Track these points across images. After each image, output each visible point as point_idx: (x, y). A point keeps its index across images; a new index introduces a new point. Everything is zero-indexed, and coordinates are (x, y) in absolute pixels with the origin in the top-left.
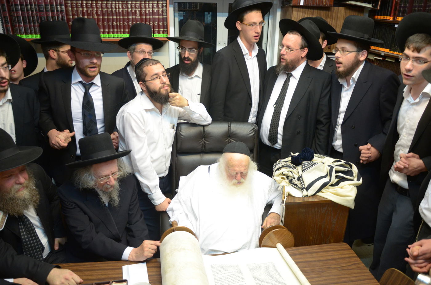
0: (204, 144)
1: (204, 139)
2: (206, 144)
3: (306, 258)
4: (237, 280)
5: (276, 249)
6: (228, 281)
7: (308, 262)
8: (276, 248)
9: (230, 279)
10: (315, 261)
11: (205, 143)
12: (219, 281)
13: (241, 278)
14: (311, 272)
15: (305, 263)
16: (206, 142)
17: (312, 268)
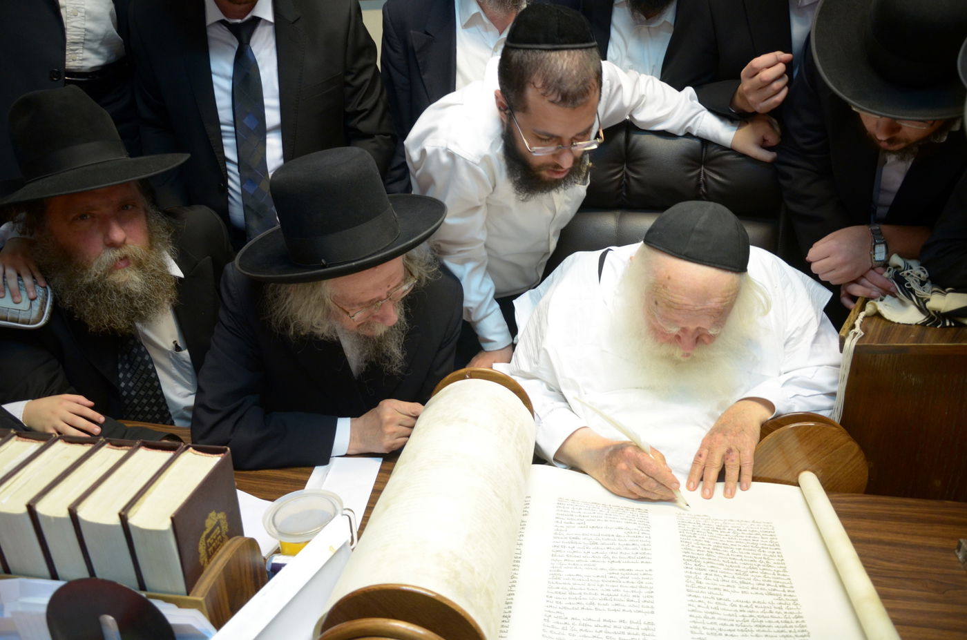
0: (625, 179)
1: (628, 167)
2: (632, 181)
3: (899, 533)
4: (626, 556)
5: (797, 488)
6: (595, 551)
7: (903, 545)
8: (799, 486)
9: (606, 546)
10: (931, 548)
11: (628, 177)
12: (567, 545)
13: (639, 551)
14: (907, 579)
15: (887, 547)
16: (630, 174)
17: (912, 567)
